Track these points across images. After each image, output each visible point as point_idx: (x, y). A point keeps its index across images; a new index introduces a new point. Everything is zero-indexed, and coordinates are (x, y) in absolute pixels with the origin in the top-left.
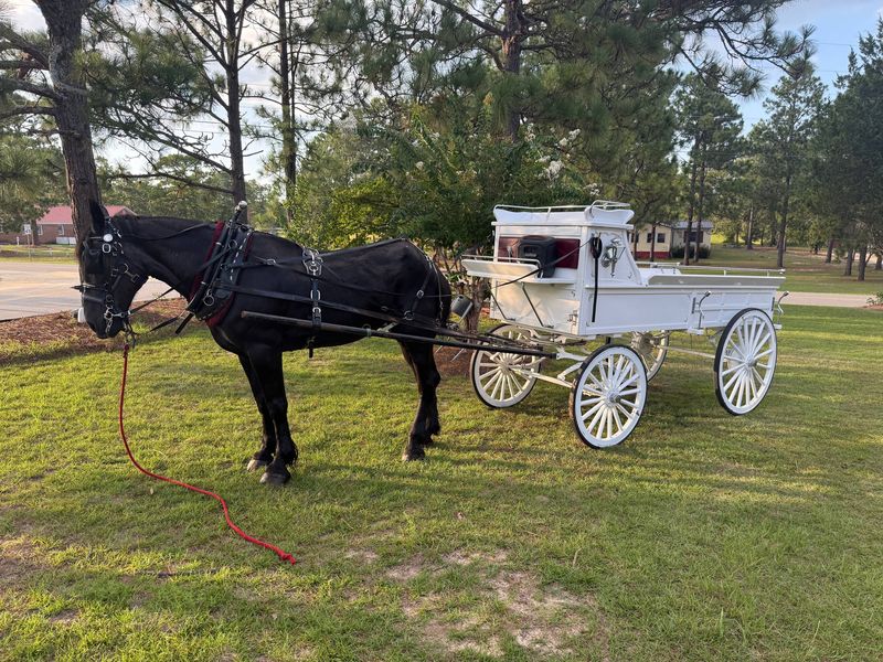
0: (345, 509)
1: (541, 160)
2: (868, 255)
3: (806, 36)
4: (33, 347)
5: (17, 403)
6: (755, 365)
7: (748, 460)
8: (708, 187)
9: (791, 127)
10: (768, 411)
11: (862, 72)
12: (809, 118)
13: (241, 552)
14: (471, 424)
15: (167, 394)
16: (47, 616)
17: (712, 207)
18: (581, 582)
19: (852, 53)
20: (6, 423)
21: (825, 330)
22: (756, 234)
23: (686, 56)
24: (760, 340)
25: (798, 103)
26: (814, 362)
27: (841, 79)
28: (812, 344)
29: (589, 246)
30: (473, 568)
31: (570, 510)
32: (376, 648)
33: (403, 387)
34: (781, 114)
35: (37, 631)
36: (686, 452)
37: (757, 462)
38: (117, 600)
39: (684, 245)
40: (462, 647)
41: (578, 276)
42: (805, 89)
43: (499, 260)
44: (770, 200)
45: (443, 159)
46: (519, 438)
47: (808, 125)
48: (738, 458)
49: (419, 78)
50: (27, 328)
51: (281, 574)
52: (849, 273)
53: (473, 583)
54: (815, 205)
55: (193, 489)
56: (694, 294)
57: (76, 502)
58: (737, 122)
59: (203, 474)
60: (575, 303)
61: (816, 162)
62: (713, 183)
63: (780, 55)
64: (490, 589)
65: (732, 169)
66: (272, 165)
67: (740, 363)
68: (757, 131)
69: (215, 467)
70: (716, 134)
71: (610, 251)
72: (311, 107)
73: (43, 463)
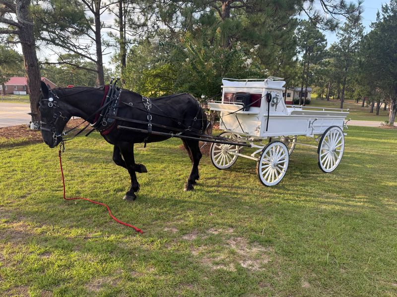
0: (162, 211)
1: (243, 58)
2: (380, 104)
3: (360, 4)
4: (12, 140)
5: (9, 165)
6: (335, 151)
7: (333, 192)
8: (311, 72)
9: (348, 46)
10: (340, 171)
11: (382, 21)
12: (356, 41)
13: (119, 228)
14: (212, 175)
15: (75, 161)
16: (38, 255)
17: (312, 81)
18: (266, 241)
19: (378, 12)
20: (6, 173)
21: (363, 136)
22: (331, 94)
23: (306, 12)
24: (337, 140)
25: (352, 35)
26: (359, 150)
27: (373, 24)
28: (357, 142)
29: (265, 97)
30: (220, 235)
31: (259, 212)
32: (182, 268)
33: (180, 159)
34: (344, 40)
35: (35, 261)
36: (306, 188)
37: (338, 192)
38: (68, 247)
39: (299, 98)
40: (219, 267)
41: (260, 111)
42: (355, 28)
43: (224, 103)
44: (338, 78)
45: (198, 57)
46: (234, 181)
47: (356, 44)
48: (329, 191)
49: (186, 20)
50: (8, 132)
51: (138, 237)
52: (372, 112)
53: (220, 242)
54: (359, 81)
55: (94, 202)
56: (310, 119)
57: (43, 207)
58: (324, 43)
59: (97, 196)
60: (259, 123)
61: (360, 61)
62: (313, 70)
63: (348, 12)
64: (228, 244)
65: (321, 64)
66: (115, 59)
67: (329, 150)
68: (333, 47)
69: (102, 193)
70: (315, 48)
71: (275, 99)
72: (133, 33)
73: (25, 191)
